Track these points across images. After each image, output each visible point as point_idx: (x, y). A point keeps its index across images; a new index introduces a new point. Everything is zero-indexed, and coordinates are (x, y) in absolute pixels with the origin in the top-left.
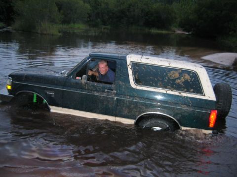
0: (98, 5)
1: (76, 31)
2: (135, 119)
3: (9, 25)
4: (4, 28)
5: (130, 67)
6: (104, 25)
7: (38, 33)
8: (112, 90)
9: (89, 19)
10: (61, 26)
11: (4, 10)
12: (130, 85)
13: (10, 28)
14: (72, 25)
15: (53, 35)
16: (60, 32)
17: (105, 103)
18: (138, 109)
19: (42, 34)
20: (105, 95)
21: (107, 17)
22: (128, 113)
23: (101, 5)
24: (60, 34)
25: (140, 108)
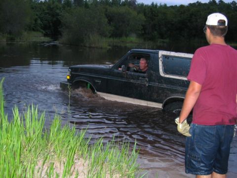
0: (155, 16)
1: (128, 45)
2: (162, 103)
3: (56, 39)
4: (50, 42)
5: (161, 59)
6: (162, 38)
7: (86, 47)
8: (145, 78)
9: (143, 32)
10: (111, 39)
11: (51, 24)
12: (159, 74)
13: (56, 43)
14: (124, 38)
15: (101, 48)
16: (109, 45)
17: (139, 89)
18: (165, 94)
19: (90, 47)
20: (139, 82)
21: (165, 29)
22: (157, 97)
23: (157, 16)
24: (109, 47)
25: (166, 93)
